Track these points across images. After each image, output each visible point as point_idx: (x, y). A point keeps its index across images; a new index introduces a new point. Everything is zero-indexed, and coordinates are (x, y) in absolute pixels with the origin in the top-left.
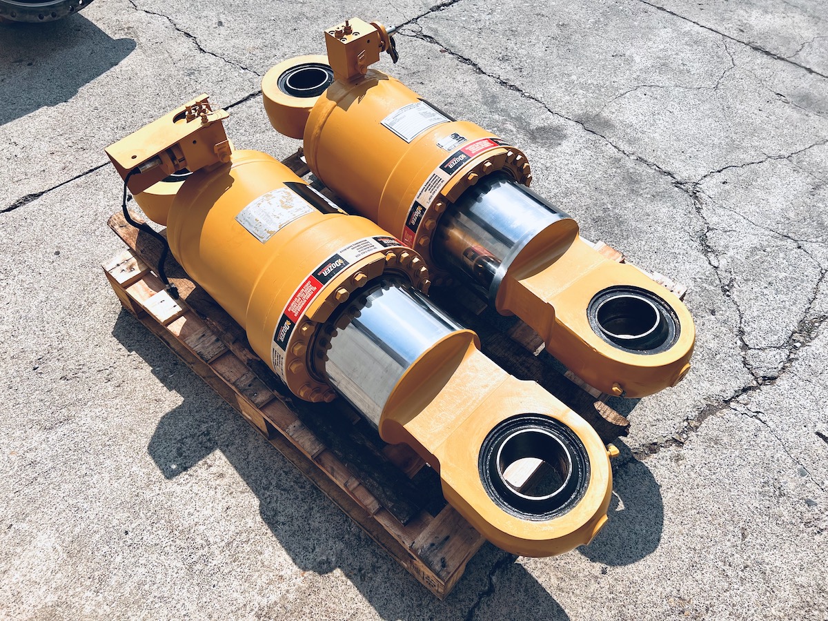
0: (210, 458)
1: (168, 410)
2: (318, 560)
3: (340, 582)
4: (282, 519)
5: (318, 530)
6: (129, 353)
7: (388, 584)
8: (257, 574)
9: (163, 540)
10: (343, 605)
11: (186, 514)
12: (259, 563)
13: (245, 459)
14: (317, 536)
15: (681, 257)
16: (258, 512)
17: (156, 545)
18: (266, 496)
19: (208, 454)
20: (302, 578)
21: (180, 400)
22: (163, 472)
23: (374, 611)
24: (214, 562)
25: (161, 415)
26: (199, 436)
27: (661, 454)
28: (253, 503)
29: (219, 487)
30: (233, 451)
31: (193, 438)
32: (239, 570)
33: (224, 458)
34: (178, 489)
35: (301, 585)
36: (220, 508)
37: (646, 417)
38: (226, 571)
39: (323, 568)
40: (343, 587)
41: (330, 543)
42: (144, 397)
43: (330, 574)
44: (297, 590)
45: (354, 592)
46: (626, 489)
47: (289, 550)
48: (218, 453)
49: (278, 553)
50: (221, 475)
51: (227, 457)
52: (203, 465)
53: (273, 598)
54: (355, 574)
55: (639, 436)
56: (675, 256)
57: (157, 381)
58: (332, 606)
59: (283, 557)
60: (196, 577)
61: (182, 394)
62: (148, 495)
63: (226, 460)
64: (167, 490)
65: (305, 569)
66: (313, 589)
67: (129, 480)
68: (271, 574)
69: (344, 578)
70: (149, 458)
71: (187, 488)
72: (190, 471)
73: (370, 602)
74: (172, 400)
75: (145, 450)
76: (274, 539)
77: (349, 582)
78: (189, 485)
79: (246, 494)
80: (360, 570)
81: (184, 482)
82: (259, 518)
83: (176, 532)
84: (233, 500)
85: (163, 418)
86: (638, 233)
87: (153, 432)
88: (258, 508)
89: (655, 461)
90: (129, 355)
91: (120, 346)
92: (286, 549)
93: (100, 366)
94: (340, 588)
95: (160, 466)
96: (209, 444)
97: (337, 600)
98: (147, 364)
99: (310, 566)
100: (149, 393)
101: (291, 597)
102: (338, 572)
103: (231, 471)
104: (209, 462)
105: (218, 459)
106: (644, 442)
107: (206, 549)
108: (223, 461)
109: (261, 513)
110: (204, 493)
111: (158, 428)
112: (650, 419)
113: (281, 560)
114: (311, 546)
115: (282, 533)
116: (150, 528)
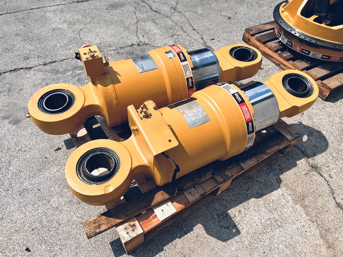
0: (231, 215)
1: (204, 231)
2: (276, 182)
3: (284, 177)
5: (265, 180)
6: (164, 251)
7: (285, 163)
8: (281, 202)
10: (292, 177)
12: (277, 201)
13: (234, 201)
14: (267, 181)
19: (229, 216)
20: (283, 188)
21: (199, 226)
22: (236, 235)
24: (277, 217)
25: (206, 235)
26: (219, 219)
28: (253, 200)
29: (245, 213)
30: (229, 205)
31: (220, 222)
34: (244, 230)
35: (285, 188)
36: (255, 213)
38: (280, 213)
39: (279, 181)
41: (270, 177)
42: (194, 243)
43: (281, 179)
44: (287, 190)
45: (288, 173)
48: (229, 212)
49: (273, 194)
50: (240, 212)
52: (234, 218)
54: (281, 172)
57: (186, 236)
59: (275, 193)
61: (196, 224)
63: (233, 209)
64: (245, 234)
65: (279, 187)
67: (239, 251)
68: (281, 198)
69: (283, 175)
70: (229, 242)
71: (245, 226)
72: (237, 224)
73: (291, 169)
74: (199, 229)
75: (224, 243)
76: (268, 195)
77: (284, 174)
78: (243, 225)
79: (249, 203)
80: (280, 170)
81: (242, 227)
82: (260, 199)
85: (208, 234)
87: (215, 239)
88: (255, 199)
92: (272, 192)
94: (286, 177)
96: (224, 215)
97: (290, 178)
98: (174, 241)
99: (278, 185)
103: (238, 208)
104: (233, 216)
105: (232, 212)
107: (272, 220)
109: (257, 198)
110: (247, 219)
114: (271, 183)
116: (262, 242)
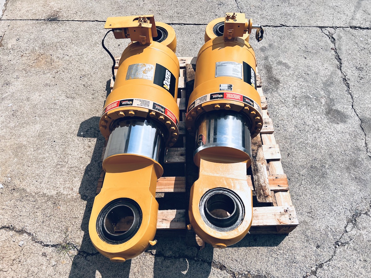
0: (92, 139)
2: (85, 194)
3: (83, 205)
4: (90, 173)
8: (68, 182)
9: (59, 151)
10: (77, 212)
11: (71, 149)
12: (72, 180)
13: (100, 148)
14: (92, 187)
15: (334, 213)
16: (86, 166)
17: (57, 151)
18: (93, 163)
20: (76, 195)
22: (78, 133)
23: (81, 222)
27: (222, 272)
28: (88, 162)
29: (85, 149)
30: (100, 142)
31: (95, 130)
32: (66, 177)
33: (95, 142)
34: (76, 141)
35: (74, 196)
36: (80, 156)
37: (233, 255)
38: (63, 174)
39: (84, 197)
40: (82, 208)
42: (96, 107)
43: (83, 201)
44: (72, 197)
45: (83, 212)
46: (193, 269)
47: (82, 184)
48: (96, 139)
49: (79, 182)
50: (90, 147)
51: (96, 143)
52: (89, 140)
53: (65, 193)
55: (222, 258)
56: (331, 210)
58: (74, 210)
59: (78, 184)
60: (55, 169)
62: (69, 136)
64: (74, 139)
65: (80, 193)
66: (75, 200)
67: (69, 127)
68: (71, 186)
69: (85, 206)
70: (79, 126)
71: (78, 142)
72: (84, 139)
75: (81, 122)
76: (82, 177)
77: (85, 208)
78: (80, 142)
79: (89, 158)
81: (80, 140)
82: (85, 168)
83: (64, 152)
84: (85, 156)
85: (94, 117)
86: (326, 187)
87: (87, 119)
88: (88, 165)
89: (216, 272)
90: (104, 91)
91: (105, 87)
93: (95, 88)
95: (79, 130)
96: (96, 135)
97: (77, 209)
99: (82, 193)
100: (98, 107)
101: (69, 197)
102: (85, 202)
103: (93, 148)
104: (91, 140)
106: (221, 262)
108: (94, 143)
110: (81, 148)
111: (89, 119)
112: (234, 257)
113: (77, 184)
115: (85, 178)
116: (60, 145)
